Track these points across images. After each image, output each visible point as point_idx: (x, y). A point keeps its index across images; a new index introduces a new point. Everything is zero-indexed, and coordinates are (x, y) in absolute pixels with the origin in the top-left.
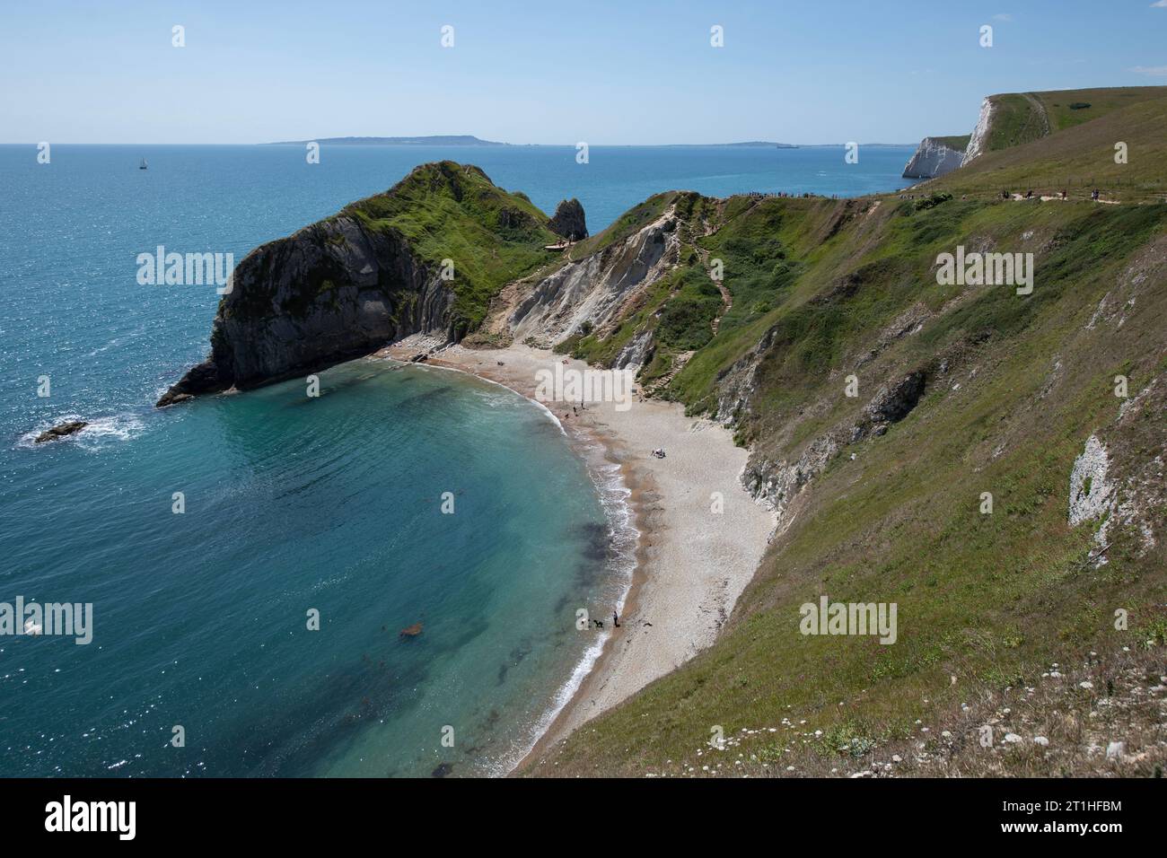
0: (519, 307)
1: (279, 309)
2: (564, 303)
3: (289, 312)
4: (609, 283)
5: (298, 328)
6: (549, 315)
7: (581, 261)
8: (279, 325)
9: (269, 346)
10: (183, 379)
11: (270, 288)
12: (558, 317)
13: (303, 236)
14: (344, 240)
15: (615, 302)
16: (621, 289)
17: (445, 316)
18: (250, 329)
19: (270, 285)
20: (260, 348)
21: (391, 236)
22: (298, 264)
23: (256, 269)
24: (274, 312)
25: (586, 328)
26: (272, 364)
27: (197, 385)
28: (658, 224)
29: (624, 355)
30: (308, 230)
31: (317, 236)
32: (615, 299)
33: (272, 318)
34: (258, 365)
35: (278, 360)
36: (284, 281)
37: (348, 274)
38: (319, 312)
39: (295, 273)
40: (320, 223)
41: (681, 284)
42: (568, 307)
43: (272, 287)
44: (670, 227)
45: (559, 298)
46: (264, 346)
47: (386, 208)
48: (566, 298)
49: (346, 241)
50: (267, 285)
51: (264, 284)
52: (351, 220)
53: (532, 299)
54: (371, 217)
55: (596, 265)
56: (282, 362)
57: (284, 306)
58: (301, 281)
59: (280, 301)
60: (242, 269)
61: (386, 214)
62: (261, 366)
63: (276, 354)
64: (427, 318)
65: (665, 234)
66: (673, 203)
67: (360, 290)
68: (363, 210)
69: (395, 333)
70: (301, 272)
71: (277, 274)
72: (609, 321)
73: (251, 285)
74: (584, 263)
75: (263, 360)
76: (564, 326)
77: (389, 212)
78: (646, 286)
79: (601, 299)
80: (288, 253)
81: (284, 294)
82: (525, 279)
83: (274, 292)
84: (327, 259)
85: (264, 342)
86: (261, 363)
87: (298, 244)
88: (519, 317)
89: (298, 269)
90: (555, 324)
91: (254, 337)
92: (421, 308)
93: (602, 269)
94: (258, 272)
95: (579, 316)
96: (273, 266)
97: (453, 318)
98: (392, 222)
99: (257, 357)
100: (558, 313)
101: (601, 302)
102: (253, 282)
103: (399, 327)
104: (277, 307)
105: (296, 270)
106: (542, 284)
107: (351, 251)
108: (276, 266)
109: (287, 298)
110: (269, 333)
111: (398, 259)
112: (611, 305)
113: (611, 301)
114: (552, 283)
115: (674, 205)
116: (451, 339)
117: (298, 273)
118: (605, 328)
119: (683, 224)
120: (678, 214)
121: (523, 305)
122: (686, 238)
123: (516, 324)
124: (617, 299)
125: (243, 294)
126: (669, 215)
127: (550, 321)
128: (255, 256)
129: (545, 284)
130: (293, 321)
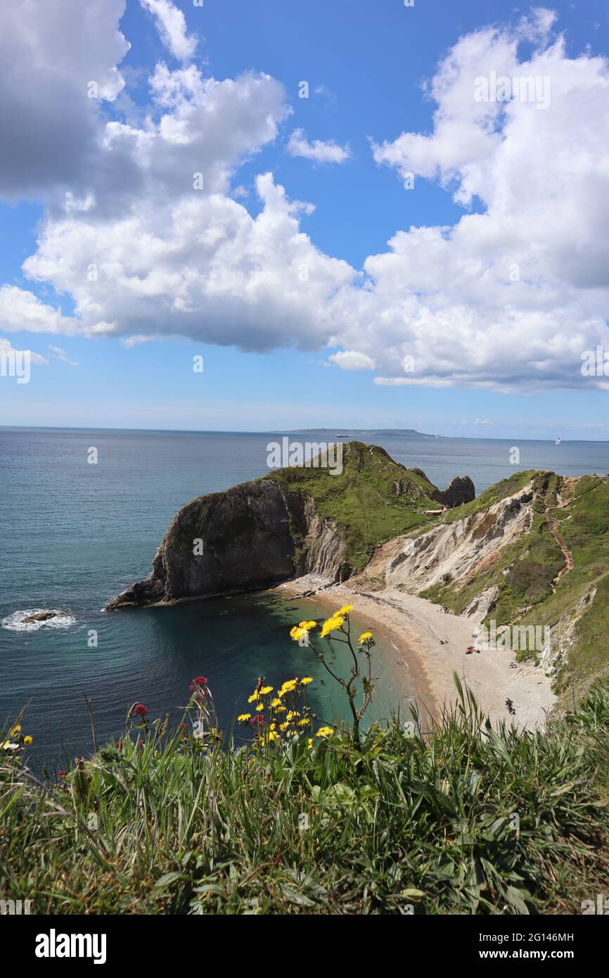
0: (395, 558)
2: (433, 557)
3: (211, 548)
4: (471, 541)
5: (218, 561)
6: (418, 567)
7: (452, 522)
9: (192, 571)
10: (130, 590)
11: (201, 529)
12: (427, 568)
13: (232, 492)
14: (265, 497)
15: (474, 559)
16: (480, 547)
17: (335, 561)
19: (202, 526)
20: (186, 573)
21: (302, 497)
22: (225, 512)
23: (194, 513)
25: (447, 578)
27: (138, 596)
28: (517, 496)
29: (473, 604)
30: (238, 488)
31: (244, 493)
32: (473, 556)
37: (263, 522)
38: (236, 549)
39: (222, 519)
40: (248, 483)
41: (530, 547)
42: (436, 560)
43: (203, 528)
44: (527, 499)
45: (430, 551)
46: (190, 572)
47: (300, 474)
48: (434, 554)
49: (267, 497)
50: (199, 527)
51: (197, 525)
52: (273, 482)
53: (406, 552)
54: (289, 481)
55: (462, 527)
60: (183, 513)
61: (301, 479)
64: (322, 561)
65: (522, 505)
66: (532, 479)
67: (272, 534)
68: (283, 476)
69: (295, 571)
72: (467, 574)
73: (187, 525)
74: (454, 525)
76: (429, 576)
77: (303, 478)
78: (500, 547)
79: (463, 555)
80: (219, 503)
82: (405, 536)
84: (248, 510)
87: (228, 497)
88: (394, 565)
89: (225, 516)
90: (423, 574)
92: (318, 552)
93: (468, 530)
94: (195, 516)
95: (444, 568)
96: (206, 512)
97: (341, 563)
98: (305, 486)
100: (427, 565)
101: (463, 558)
102: (189, 523)
103: (299, 567)
105: (223, 516)
106: (415, 540)
107: (269, 505)
111: (305, 514)
112: (470, 561)
113: (470, 558)
114: (425, 540)
115: (532, 482)
116: (337, 580)
117: (225, 518)
118: (462, 579)
119: (538, 497)
120: (535, 489)
121: (400, 556)
122: (540, 509)
123: (392, 571)
124: (476, 556)
125: (181, 532)
126: (527, 490)
127: (419, 572)
128: (195, 504)
129: (419, 540)
130: (215, 555)
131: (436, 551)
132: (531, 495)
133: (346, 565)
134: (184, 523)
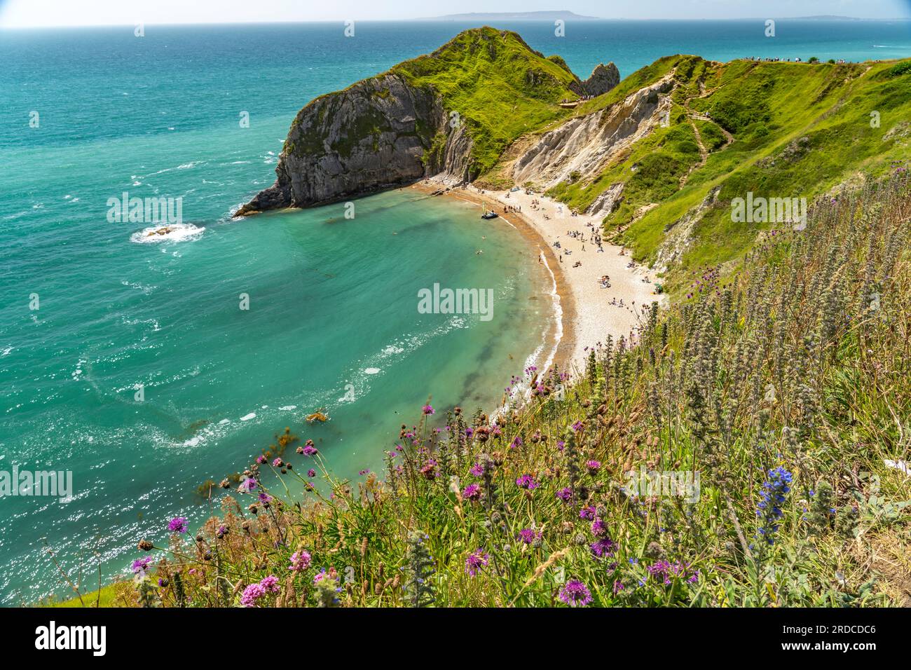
0: (524, 156)
1: (329, 148)
2: (563, 153)
3: (337, 152)
4: (603, 138)
5: (343, 165)
6: (548, 164)
7: (585, 116)
8: (327, 161)
9: (317, 177)
10: (255, 199)
11: (323, 131)
12: (555, 165)
13: (354, 90)
14: (388, 94)
15: (604, 156)
16: (611, 144)
17: (463, 161)
18: (304, 164)
19: (323, 129)
20: (311, 179)
21: (430, 93)
22: (348, 113)
23: (313, 116)
24: (325, 151)
25: (575, 177)
26: (320, 192)
27: (264, 205)
28: (655, 86)
30: (359, 85)
31: (366, 90)
32: (604, 152)
33: (322, 156)
34: (309, 192)
35: (325, 189)
36: (335, 126)
37: (388, 121)
38: (362, 152)
39: (345, 120)
40: (370, 80)
41: (664, 141)
42: (565, 157)
43: (325, 130)
44: (667, 88)
45: (559, 149)
46: (315, 177)
47: (427, 68)
48: (564, 150)
49: (391, 95)
50: (321, 129)
51: (318, 128)
52: (397, 78)
53: (536, 149)
54: (415, 75)
55: (595, 121)
56: (328, 191)
57: (333, 147)
58: (349, 126)
59: (330, 142)
60: (301, 116)
61: (427, 73)
62: (312, 193)
63: (324, 184)
64: (451, 160)
65: (660, 95)
66: (675, 66)
67: (399, 135)
68: (408, 70)
69: (424, 172)
70: (350, 119)
71: (330, 121)
73: (307, 128)
74: (586, 119)
75: (314, 189)
76: (557, 174)
77: (430, 71)
78: (632, 142)
79: (592, 152)
80: (340, 103)
81: (334, 137)
82: (536, 132)
83: (326, 135)
84: (372, 109)
85: (315, 174)
86: (312, 190)
87: (349, 96)
88: (524, 163)
89: (348, 117)
90: (551, 172)
91: (307, 170)
92: (447, 152)
93: (600, 125)
94: (315, 118)
95: (573, 165)
96: (326, 114)
97: (470, 162)
98: (432, 80)
99: (309, 185)
100: (556, 162)
101: (592, 154)
102: (309, 126)
103: (429, 167)
104: (327, 147)
105: (346, 117)
106: (547, 136)
107: (394, 103)
108: (329, 115)
109: (337, 140)
110: (320, 167)
111: (433, 111)
112: (600, 157)
113: (601, 154)
114: (555, 135)
115: (675, 69)
116: (466, 179)
117: (348, 120)
118: (590, 177)
119: (679, 86)
120: (677, 77)
121: (529, 153)
122: (681, 99)
123: (521, 169)
124: (606, 153)
125: (302, 136)
126: (668, 78)
127: (548, 169)
128: (313, 106)
129: (549, 136)
130: (340, 159)
131: (566, 148)
132: (672, 83)
133: (474, 164)
134: (303, 126)
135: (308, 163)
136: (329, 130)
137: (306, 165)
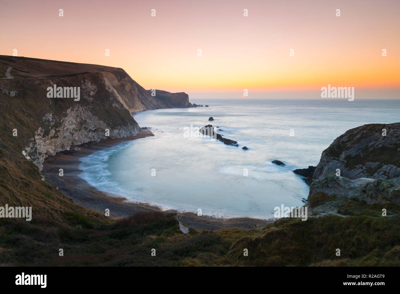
1: (343, 157)
3: (346, 161)
11: (348, 146)
19: (350, 144)
57: (348, 158)
58: (371, 149)
70: (375, 145)
89: (374, 144)
104: (343, 156)
105: (373, 143)
108: (360, 137)
109: (354, 155)
110: (328, 165)
117: (373, 145)
134: (342, 140)
135: (327, 160)
136: (352, 146)
137: (325, 161)
